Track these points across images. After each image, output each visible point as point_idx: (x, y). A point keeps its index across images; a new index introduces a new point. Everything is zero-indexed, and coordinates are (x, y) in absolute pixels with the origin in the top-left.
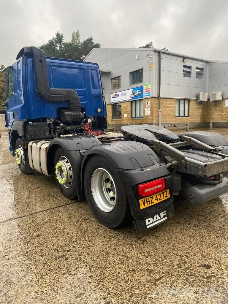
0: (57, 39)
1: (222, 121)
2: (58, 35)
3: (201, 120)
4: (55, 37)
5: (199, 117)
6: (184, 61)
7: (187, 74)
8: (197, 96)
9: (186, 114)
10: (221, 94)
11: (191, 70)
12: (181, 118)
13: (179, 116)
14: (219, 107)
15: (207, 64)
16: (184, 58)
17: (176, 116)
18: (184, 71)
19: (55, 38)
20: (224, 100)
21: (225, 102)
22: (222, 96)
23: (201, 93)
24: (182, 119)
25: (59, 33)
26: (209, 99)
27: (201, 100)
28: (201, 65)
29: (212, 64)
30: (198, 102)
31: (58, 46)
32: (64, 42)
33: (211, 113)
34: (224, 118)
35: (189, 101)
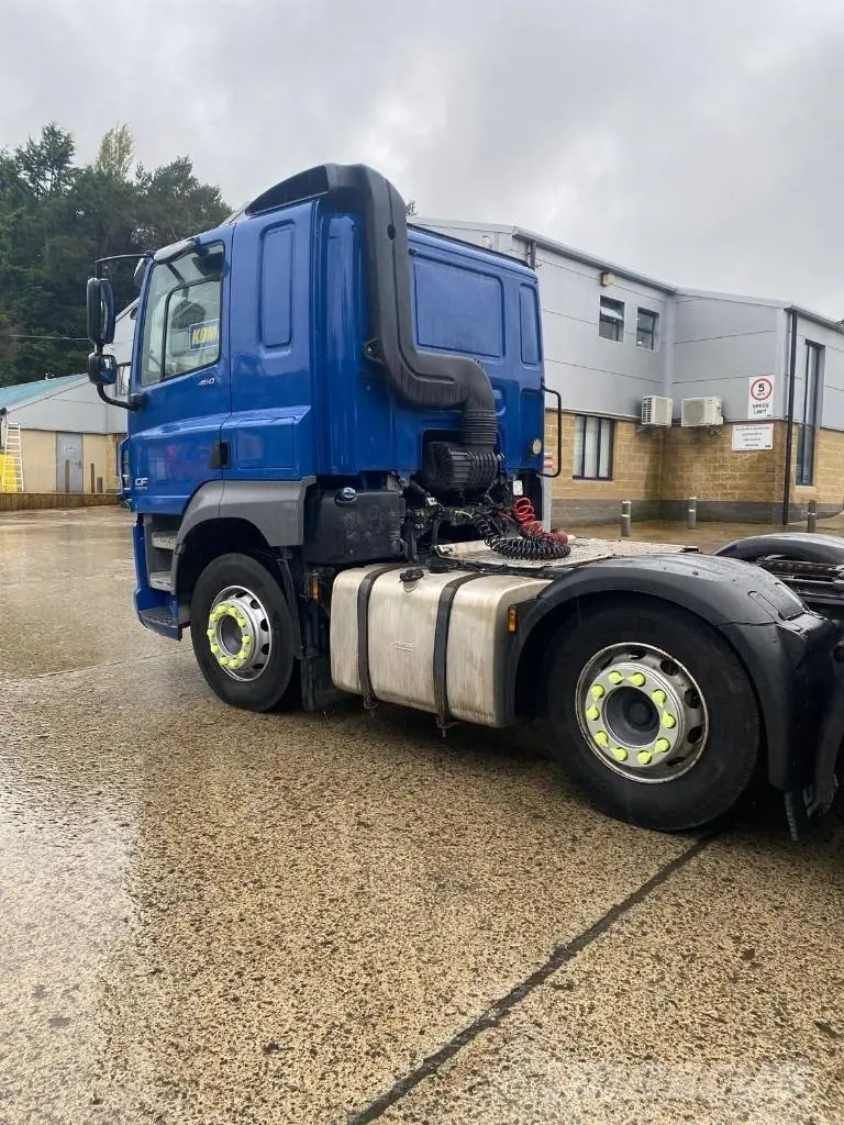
0: (48, 150)
1: (719, 499)
2: (52, 133)
3: (646, 493)
4: (38, 140)
5: (642, 483)
6: (605, 283)
7: (611, 327)
8: (640, 408)
9: (603, 473)
10: (718, 405)
11: (623, 316)
12: (588, 481)
13: (582, 477)
14: (709, 450)
15: (669, 300)
16: (604, 271)
17: (574, 477)
18: (604, 318)
19: (37, 143)
20: (728, 427)
21: (730, 432)
22: (723, 411)
23: (654, 398)
24: (592, 487)
25: (56, 129)
26: (676, 422)
27: (653, 422)
28: (649, 300)
29: (685, 299)
30: (639, 430)
31: (48, 175)
32: (72, 166)
33: (682, 470)
34: (726, 489)
35: (613, 422)
